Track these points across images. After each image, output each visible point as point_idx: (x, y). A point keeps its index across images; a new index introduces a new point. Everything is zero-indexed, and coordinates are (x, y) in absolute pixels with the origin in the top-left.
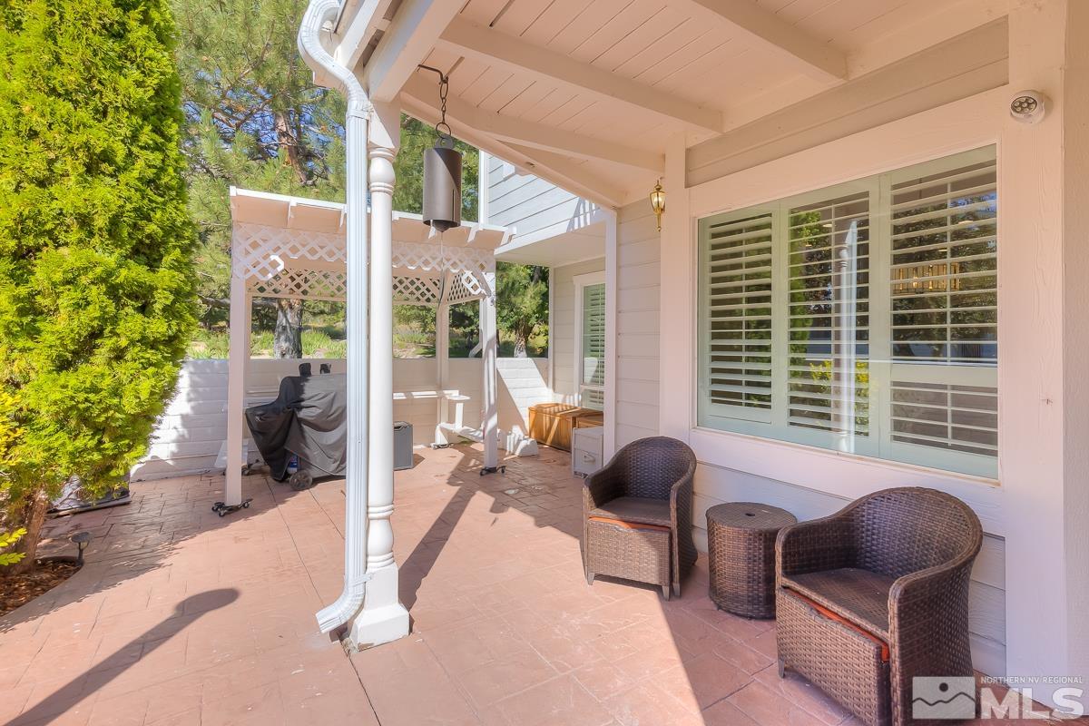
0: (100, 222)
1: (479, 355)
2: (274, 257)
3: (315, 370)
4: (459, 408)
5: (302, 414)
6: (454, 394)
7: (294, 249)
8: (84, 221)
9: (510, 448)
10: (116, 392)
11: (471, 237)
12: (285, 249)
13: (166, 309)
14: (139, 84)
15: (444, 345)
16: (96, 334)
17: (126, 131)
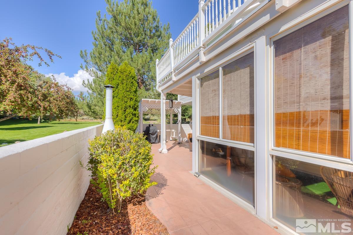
0: (131, 106)
1: (178, 124)
2: (146, 108)
3: (151, 125)
4: (174, 133)
5: (150, 132)
6: (173, 130)
7: (149, 107)
8: (130, 106)
9: (184, 141)
10: (133, 127)
11: (176, 103)
12: (148, 106)
13: (137, 116)
14: (134, 88)
15: (172, 122)
16: (131, 120)
17: (133, 95)
